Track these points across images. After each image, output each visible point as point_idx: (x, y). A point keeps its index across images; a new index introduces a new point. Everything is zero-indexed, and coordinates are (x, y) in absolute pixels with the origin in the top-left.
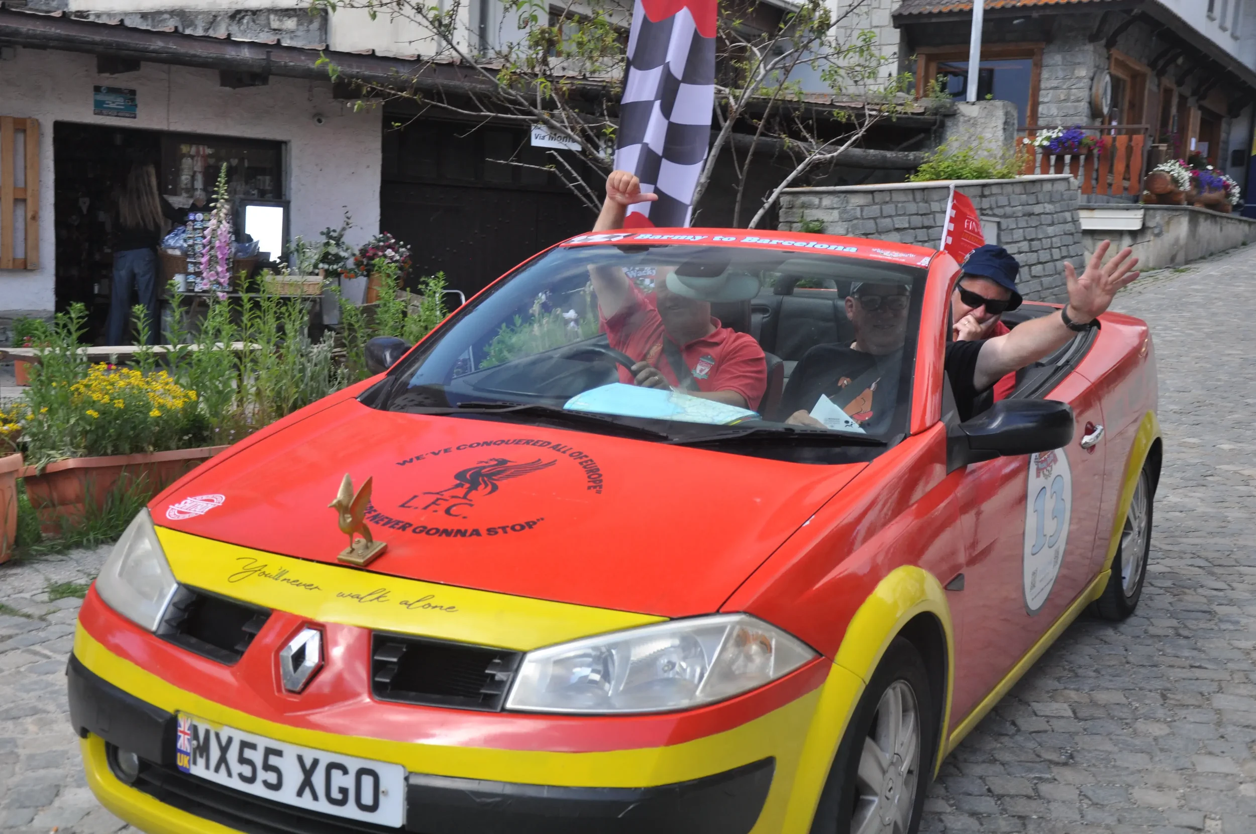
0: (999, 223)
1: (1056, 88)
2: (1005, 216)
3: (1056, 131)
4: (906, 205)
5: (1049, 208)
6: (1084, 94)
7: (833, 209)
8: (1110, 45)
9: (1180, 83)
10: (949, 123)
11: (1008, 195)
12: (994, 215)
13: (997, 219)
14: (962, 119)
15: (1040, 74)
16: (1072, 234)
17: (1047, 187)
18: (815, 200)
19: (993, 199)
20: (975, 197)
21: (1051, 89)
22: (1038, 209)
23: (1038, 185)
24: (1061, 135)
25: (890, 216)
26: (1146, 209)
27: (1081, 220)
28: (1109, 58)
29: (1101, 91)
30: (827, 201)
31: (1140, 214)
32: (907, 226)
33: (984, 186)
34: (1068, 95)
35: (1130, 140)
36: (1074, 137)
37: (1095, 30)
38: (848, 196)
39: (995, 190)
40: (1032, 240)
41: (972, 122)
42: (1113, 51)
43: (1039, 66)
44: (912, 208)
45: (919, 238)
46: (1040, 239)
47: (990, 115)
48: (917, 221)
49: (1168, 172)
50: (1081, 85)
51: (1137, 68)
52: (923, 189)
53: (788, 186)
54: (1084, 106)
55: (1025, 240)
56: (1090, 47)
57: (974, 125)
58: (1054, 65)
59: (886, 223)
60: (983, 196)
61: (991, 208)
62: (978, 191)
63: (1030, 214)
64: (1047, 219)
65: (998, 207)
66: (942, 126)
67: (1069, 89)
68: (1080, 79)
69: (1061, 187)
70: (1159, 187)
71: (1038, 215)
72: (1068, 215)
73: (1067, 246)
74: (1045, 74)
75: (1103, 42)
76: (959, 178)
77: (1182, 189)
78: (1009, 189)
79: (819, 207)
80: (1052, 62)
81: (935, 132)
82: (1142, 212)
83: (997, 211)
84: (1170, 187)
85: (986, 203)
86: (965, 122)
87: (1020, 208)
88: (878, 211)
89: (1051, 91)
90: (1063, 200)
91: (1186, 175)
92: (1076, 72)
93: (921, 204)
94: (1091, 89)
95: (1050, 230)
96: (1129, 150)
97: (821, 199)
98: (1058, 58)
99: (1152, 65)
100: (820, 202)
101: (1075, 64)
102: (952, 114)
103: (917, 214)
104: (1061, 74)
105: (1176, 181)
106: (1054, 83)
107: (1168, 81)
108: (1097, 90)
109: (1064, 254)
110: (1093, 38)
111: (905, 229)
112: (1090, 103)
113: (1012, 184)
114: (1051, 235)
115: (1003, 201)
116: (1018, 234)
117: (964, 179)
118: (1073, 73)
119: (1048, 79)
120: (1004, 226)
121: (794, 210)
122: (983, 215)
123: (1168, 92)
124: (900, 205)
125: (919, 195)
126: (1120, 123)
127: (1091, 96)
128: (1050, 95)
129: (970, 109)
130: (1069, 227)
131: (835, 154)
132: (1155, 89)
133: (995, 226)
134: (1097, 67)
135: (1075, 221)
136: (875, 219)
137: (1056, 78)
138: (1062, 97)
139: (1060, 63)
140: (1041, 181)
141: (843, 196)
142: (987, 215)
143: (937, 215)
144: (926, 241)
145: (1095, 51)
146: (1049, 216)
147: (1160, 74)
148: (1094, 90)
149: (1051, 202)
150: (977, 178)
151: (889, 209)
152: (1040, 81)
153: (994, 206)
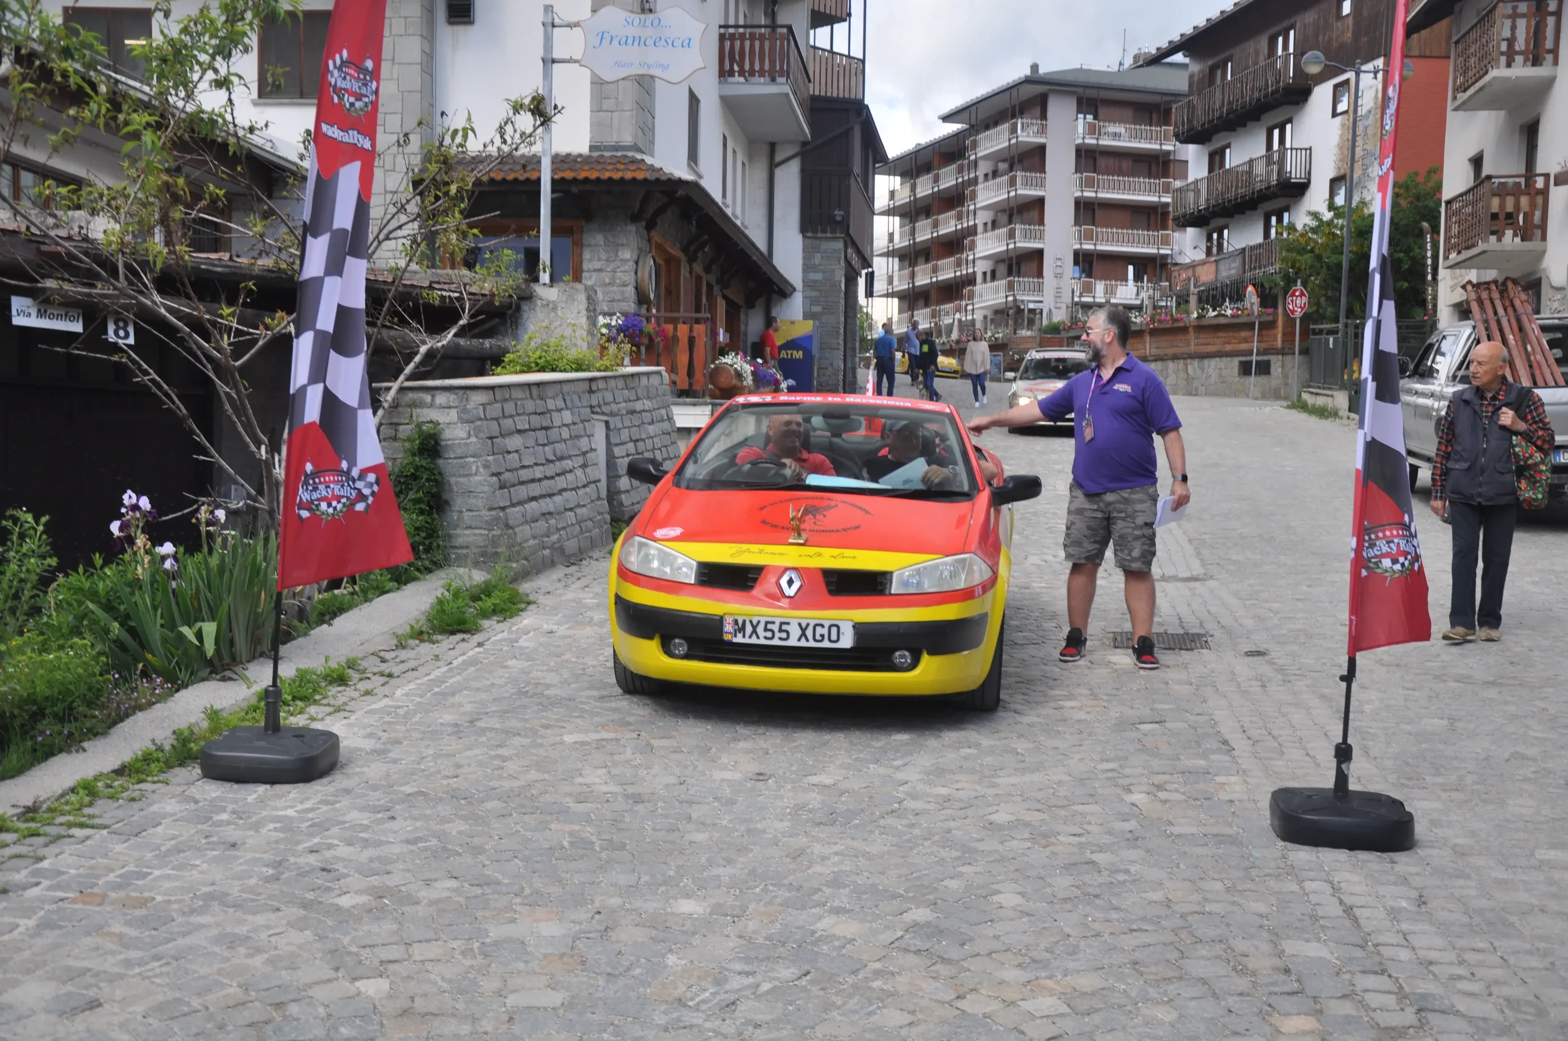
0: (607, 423)
1: (600, 270)
2: (612, 414)
3: (615, 318)
4: (525, 402)
5: (648, 404)
6: (630, 278)
7: (450, 407)
8: (650, 227)
9: (707, 270)
10: (525, 307)
11: (613, 391)
12: (603, 413)
13: (606, 418)
14: (539, 302)
15: (581, 255)
16: (669, 434)
17: (644, 380)
18: (428, 398)
19: (600, 395)
20: (583, 392)
21: (595, 270)
22: (638, 406)
23: (636, 378)
24: (620, 322)
25: (511, 416)
26: (714, 405)
27: (675, 418)
28: (649, 241)
29: (647, 276)
30: (441, 399)
31: (707, 410)
32: (527, 427)
33: (591, 380)
34: (613, 278)
35: (691, 330)
36: (635, 326)
37: (636, 210)
38: (468, 392)
39: (601, 384)
40: (637, 441)
41: (552, 307)
42: (653, 233)
43: (579, 245)
44: (530, 406)
45: (540, 441)
46: (643, 440)
47: (571, 298)
48: (536, 421)
49: (731, 366)
50: (627, 268)
51: (674, 252)
52: (539, 384)
53: (408, 379)
54: (630, 291)
55: (631, 440)
56: (632, 228)
57: (555, 309)
58: (596, 245)
59: (508, 423)
60: (591, 392)
61: (599, 406)
62: (586, 386)
63: (632, 412)
64: (647, 417)
65: (605, 404)
66: (518, 309)
67: (614, 271)
68: (624, 261)
69: (655, 380)
70: (723, 381)
71: (640, 412)
72: (663, 411)
73: (666, 446)
74: (587, 255)
75: (644, 223)
76: (553, 370)
77: (745, 383)
78: (612, 383)
79: (432, 405)
80: (593, 242)
81: (511, 316)
82: (710, 407)
83: (605, 409)
84: (735, 382)
85: (594, 400)
86: (543, 306)
87: (623, 405)
88: (500, 410)
89: (594, 275)
90: (658, 395)
91: (748, 369)
92: (620, 254)
93: (538, 402)
94: (636, 273)
95: (651, 429)
96: (691, 341)
97: (433, 396)
98: (599, 238)
99: (685, 250)
100: (433, 400)
101: (618, 245)
102: (527, 297)
103: (535, 413)
104: (603, 256)
105: (739, 375)
106: (597, 265)
107: (698, 268)
108: (643, 274)
109: (665, 456)
110: (634, 219)
111: (525, 431)
112: (636, 288)
113: (615, 377)
114: (652, 434)
115: (609, 397)
116: (625, 435)
117: (561, 371)
118: (617, 255)
119: (590, 260)
120: (612, 426)
121: (400, 409)
122: (593, 413)
123: (699, 279)
124: (519, 403)
125: (535, 391)
126: (658, 311)
127: (637, 281)
128: (594, 278)
129: (546, 291)
130: (666, 426)
131: (444, 342)
132: (688, 275)
133: (603, 425)
134: (640, 250)
135: (670, 419)
136: (497, 419)
137: (599, 259)
138: (607, 281)
139: (602, 243)
140: (638, 374)
141: (461, 392)
142: (597, 413)
143: (554, 414)
144: (545, 445)
145: (637, 232)
146: (648, 414)
147: (691, 260)
148: (639, 274)
149: (649, 398)
150: (577, 370)
151: (510, 408)
152: (581, 262)
153: (602, 402)
